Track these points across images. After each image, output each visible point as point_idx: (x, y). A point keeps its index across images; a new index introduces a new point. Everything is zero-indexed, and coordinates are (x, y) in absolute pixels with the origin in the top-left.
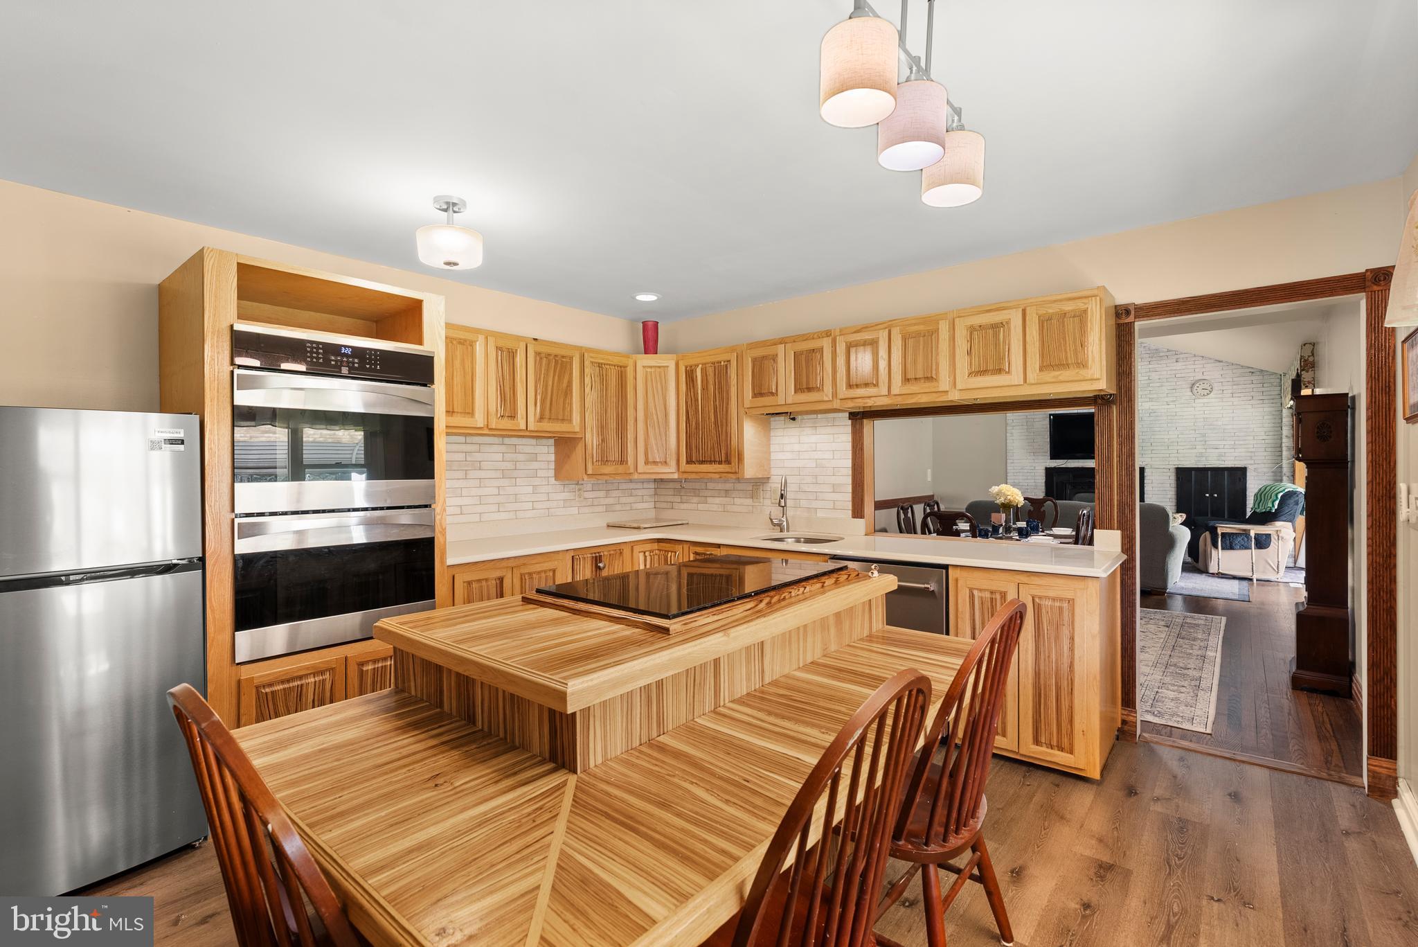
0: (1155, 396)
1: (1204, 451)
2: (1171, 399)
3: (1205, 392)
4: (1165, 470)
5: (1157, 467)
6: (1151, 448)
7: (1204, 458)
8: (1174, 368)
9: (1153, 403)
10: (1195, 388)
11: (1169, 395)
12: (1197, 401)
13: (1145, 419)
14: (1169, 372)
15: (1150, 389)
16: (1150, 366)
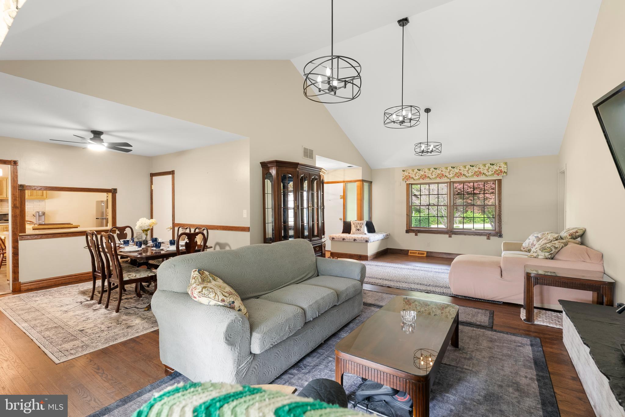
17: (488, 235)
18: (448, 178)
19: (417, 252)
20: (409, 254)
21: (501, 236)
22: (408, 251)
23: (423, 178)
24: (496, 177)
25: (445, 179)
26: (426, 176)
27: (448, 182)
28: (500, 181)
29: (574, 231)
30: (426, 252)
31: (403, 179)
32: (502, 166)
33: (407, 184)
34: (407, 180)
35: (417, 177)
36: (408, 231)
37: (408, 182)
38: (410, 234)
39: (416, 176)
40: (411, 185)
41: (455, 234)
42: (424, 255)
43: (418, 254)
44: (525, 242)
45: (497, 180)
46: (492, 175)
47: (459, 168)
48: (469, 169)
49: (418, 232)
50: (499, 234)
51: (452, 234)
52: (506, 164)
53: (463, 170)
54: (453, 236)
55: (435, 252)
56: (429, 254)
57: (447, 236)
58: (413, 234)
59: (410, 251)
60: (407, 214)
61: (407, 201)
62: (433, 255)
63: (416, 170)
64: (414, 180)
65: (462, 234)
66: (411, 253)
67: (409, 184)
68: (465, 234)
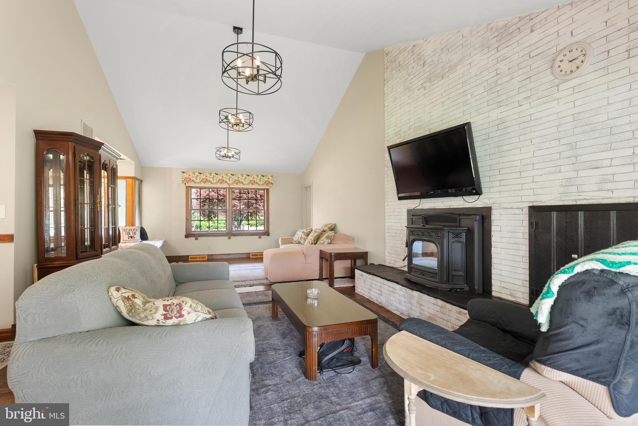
0: (503, 97)
1: (574, 174)
2: (525, 95)
3: (573, 65)
4: (517, 211)
5: (506, 206)
6: (500, 177)
7: (574, 189)
8: (528, 44)
9: (502, 109)
10: (557, 63)
11: (522, 90)
12: (562, 87)
13: (492, 135)
14: (521, 54)
15: (498, 88)
16: (499, 54)
17: (259, 234)
18: (228, 184)
19: (198, 256)
20: (189, 260)
21: (268, 235)
22: (188, 256)
23: (204, 182)
24: (265, 187)
25: (225, 185)
26: (207, 180)
27: (228, 188)
28: (268, 190)
29: (330, 225)
30: (207, 256)
31: (183, 181)
32: (270, 178)
33: (186, 186)
34: (188, 183)
35: (198, 181)
36: (187, 236)
37: (188, 185)
38: (190, 238)
39: (197, 179)
40: (190, 188)
41: (234, 236)
42: (205, 258)
43: (199, 258)
44: (295, 236)
45: (266, 189)
46: (263, 184)
47: (237, 176)
48: (246, 178)
49: (199, 236)
50: (267, 233)
51: (231, 236)
52: (272, 176)
53: (241, 178)
54: (232, 237)
55: (215, 255)
56: (210, 258)
57: (227, 238)
58: (193, 239)
59: (189, 256)
60: (186, 218)
61: (186, 204)
62: (215, 257)
63: (197, 174)
64: (195, 183)
65: (239, 235)
66: (191, 258)
67: (189, 186)
68: (242, 235)
